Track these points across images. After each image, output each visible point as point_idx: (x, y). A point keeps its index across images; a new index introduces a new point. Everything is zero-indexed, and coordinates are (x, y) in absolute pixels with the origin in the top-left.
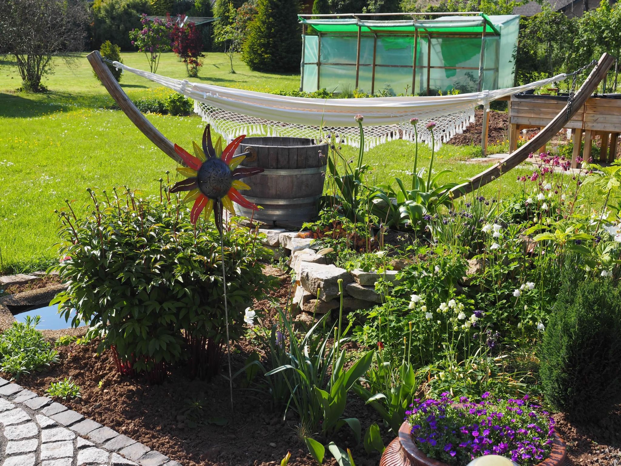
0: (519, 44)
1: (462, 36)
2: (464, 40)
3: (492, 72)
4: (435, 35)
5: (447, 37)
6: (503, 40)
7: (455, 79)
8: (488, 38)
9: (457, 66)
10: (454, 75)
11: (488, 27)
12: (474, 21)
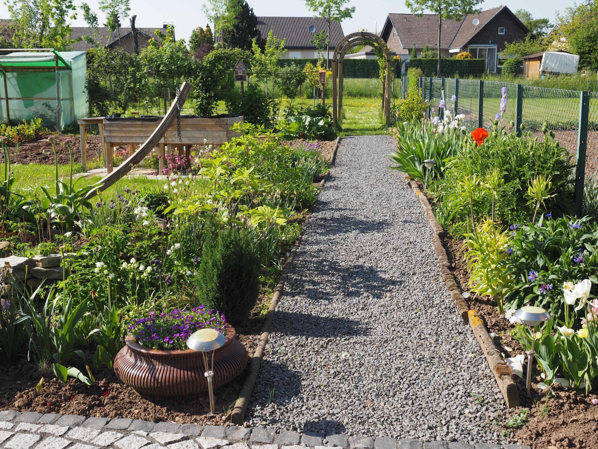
0: (90, 77)
1: (35, 70)
2: (39, 74)
3: (68, 102)
4: (9, 69)
5: (21, 71)
6: (75, 74)
7: (33, 109)
8: (61, 72)
9: (34, 97)
10: (32, 105)
11: (60, 62)
12: (46, 56)
